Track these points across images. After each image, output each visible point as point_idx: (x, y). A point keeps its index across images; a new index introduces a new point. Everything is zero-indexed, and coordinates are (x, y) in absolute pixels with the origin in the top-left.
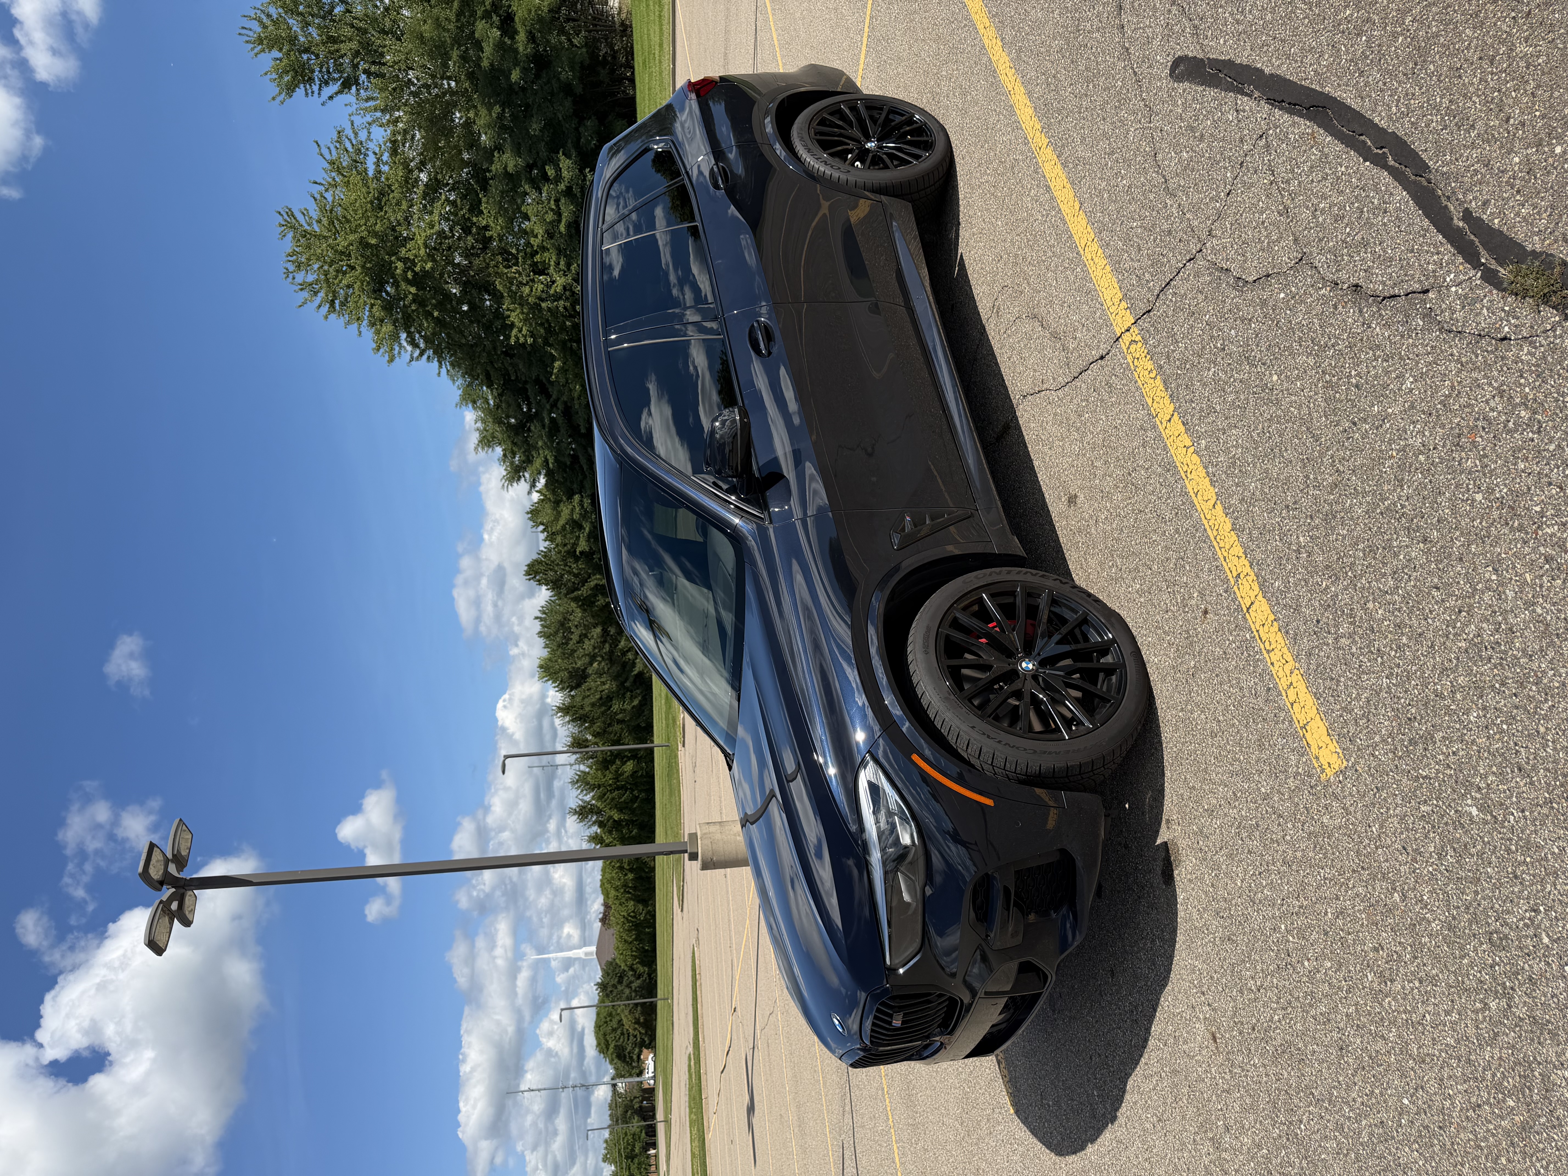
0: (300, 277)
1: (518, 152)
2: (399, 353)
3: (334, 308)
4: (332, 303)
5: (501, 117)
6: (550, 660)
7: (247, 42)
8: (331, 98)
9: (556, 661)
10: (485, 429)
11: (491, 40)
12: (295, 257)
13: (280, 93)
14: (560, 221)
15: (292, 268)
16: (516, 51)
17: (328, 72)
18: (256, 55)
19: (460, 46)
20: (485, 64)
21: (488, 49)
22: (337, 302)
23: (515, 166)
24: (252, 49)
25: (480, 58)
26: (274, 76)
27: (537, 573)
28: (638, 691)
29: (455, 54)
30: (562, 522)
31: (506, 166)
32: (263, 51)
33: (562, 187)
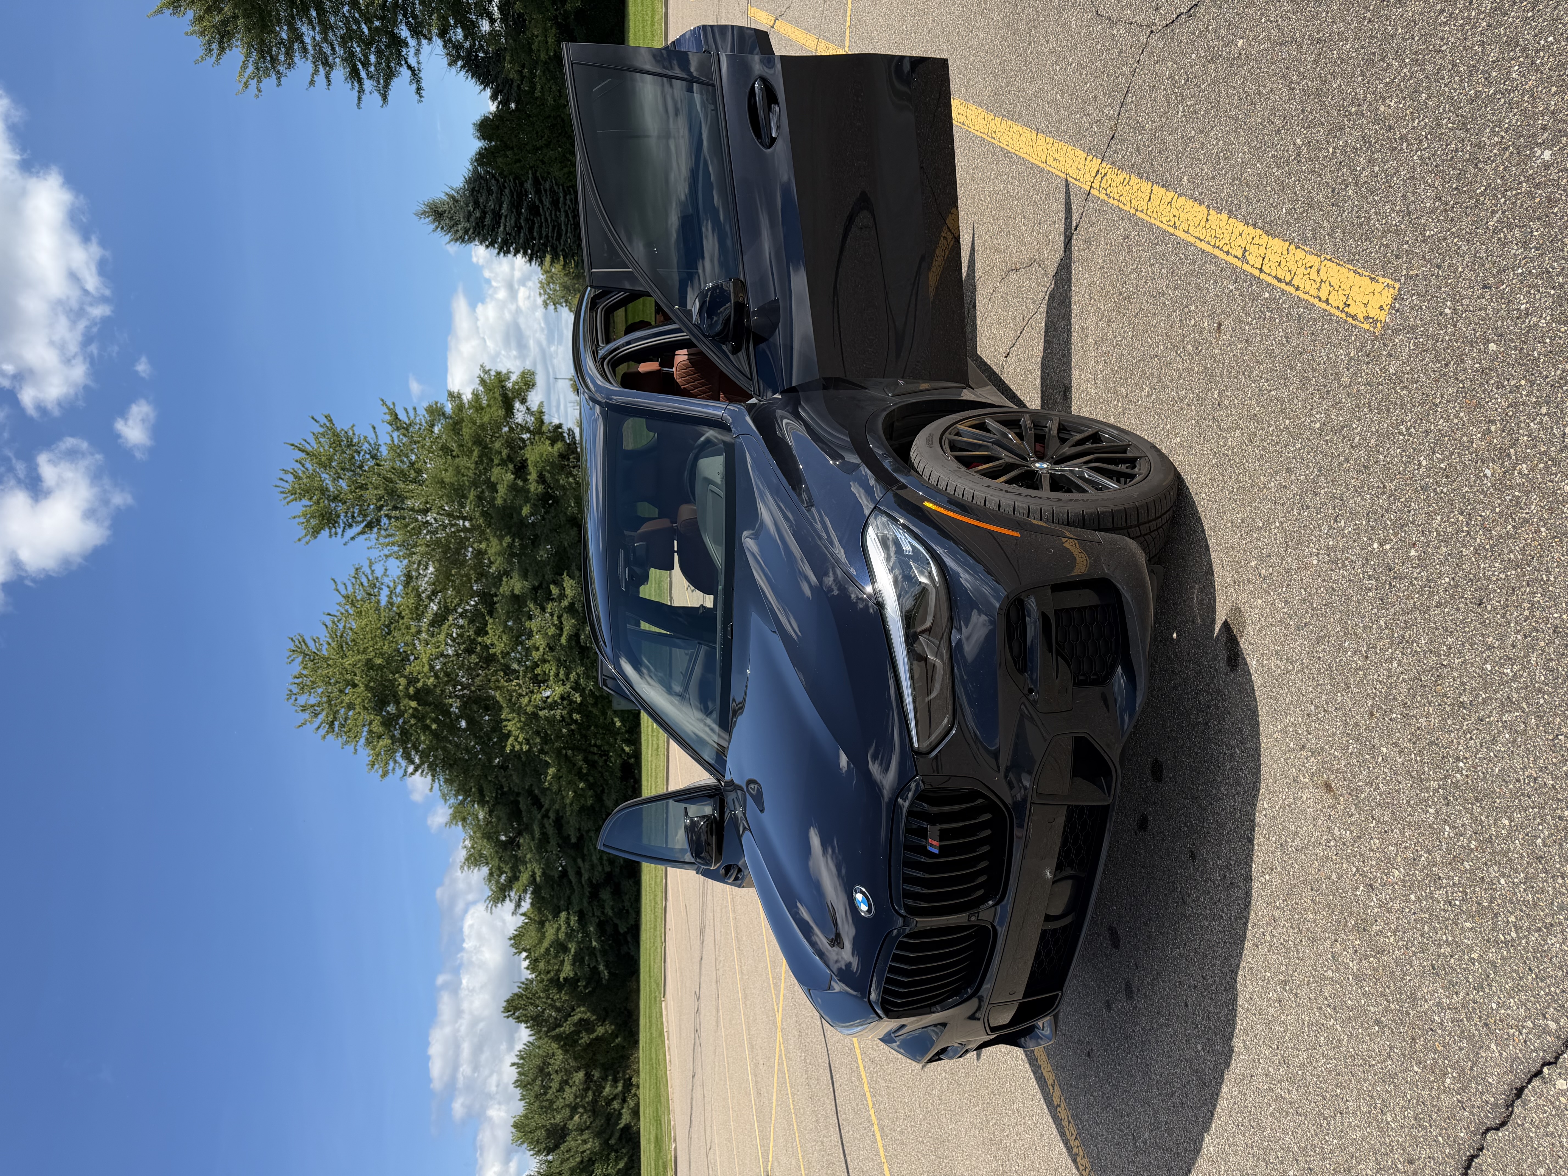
0: (303, 699)
1: (525, 576)
2: (394, 769)
3: (333, 729)
4: (331, 724)
5: (511, 546)
6: (525, 1116)
7: (282, 492)
8: (353, 538)
9: (533, 1118)
10: (473, 847)
11: (505, 482)
12: (300, 680)
13: (306, 535)
14: (561, 635)
15: (295, 689)
16: (528, 491)
17: (353, 517)
18: (288, 503)
19: (477, 488)
20: (499, 502)
21: (502, 489)
22: (337, 723)
23: (522, 588)
24: (285, 498)
25: (494, 498)
26: (302, 520)
27: (516, 1009)
28: (624, 1151)
29: (472, 495)
30: (546, 944)
31: (513, 589)
32: (296, 499)
33: (565, 603)
